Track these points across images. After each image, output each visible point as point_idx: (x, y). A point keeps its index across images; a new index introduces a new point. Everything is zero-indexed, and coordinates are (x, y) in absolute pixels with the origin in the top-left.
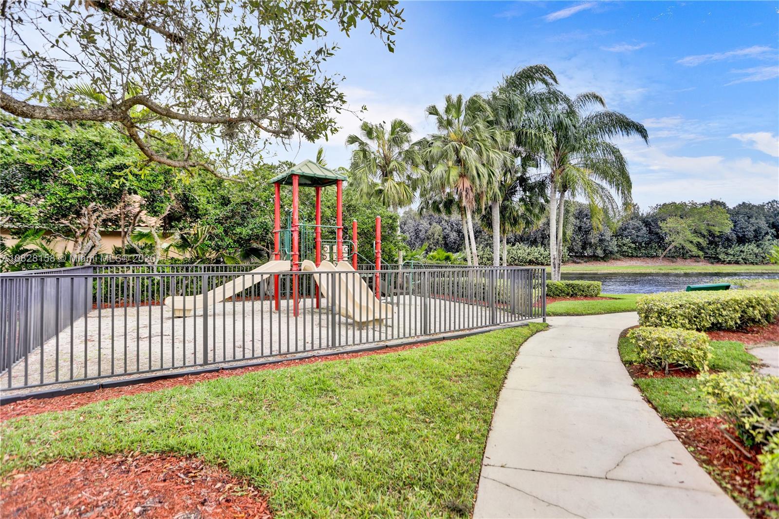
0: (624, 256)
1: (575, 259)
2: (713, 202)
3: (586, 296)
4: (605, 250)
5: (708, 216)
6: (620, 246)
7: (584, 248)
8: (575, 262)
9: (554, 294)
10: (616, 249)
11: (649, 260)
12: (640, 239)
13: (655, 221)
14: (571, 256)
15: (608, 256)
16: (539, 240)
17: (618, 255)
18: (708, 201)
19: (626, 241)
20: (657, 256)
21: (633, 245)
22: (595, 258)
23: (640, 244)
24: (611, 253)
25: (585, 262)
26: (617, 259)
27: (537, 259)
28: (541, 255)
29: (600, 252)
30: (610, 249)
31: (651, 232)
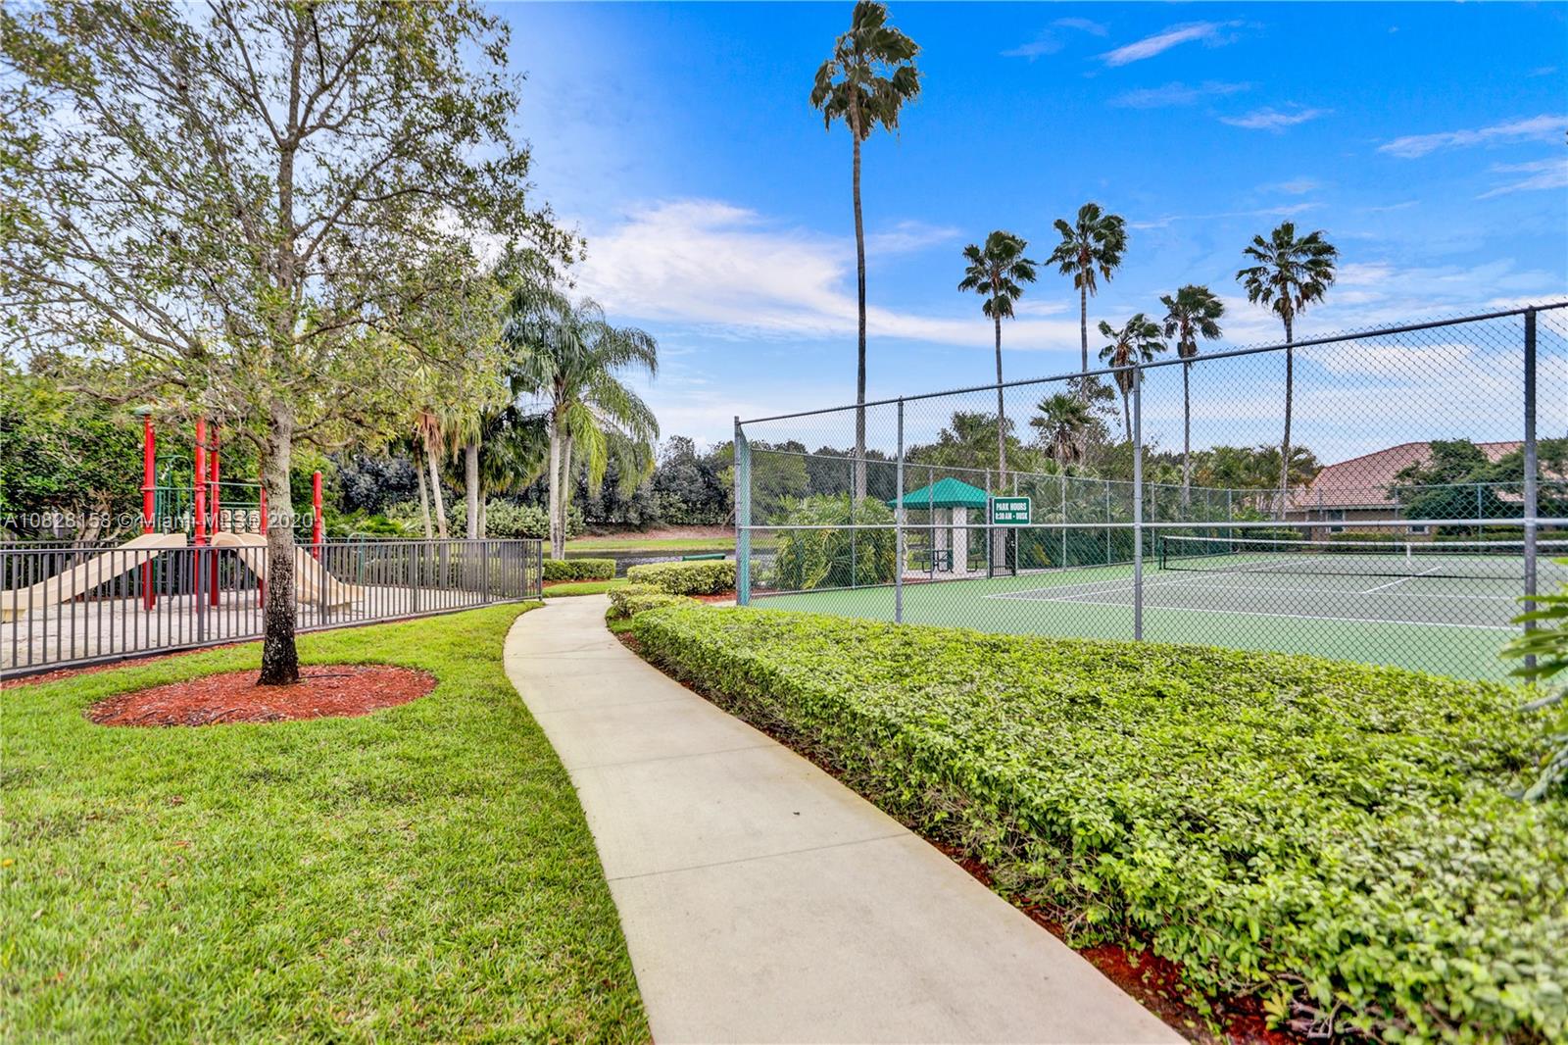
0: (671, 523)
1: (595, 529)
2: (791, 443)
3: (595, 579)
4: (641, 514)
5: (781, 465)
6: (665, 508)
7: (608, 509)
8: (594, 534)
9: (553, 576)
10: (659, 512)
11: (707, 531)
12: (693, 497)
13: (715, 468)
14: (588, 524)
15: (645, 524)
16: (533, 496)
17: (662, 522)
18: (785, 442)
19: (675, 498)
20: (717, 524)
21: (684, 507)
22: (626, 527)
23: (694, 504)
24: (651, 518)
25: (612, 533)
26: (660, 529)
27: (529, 528)
28: (537, 521)
29: (633, 516)
30: (649, 511)
31: (709, 485)
